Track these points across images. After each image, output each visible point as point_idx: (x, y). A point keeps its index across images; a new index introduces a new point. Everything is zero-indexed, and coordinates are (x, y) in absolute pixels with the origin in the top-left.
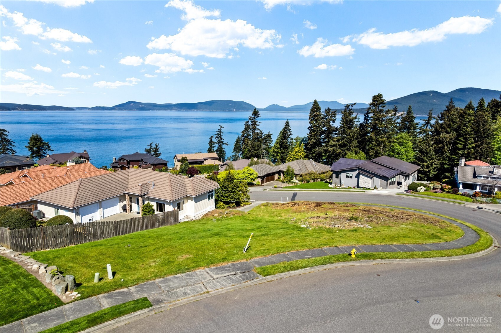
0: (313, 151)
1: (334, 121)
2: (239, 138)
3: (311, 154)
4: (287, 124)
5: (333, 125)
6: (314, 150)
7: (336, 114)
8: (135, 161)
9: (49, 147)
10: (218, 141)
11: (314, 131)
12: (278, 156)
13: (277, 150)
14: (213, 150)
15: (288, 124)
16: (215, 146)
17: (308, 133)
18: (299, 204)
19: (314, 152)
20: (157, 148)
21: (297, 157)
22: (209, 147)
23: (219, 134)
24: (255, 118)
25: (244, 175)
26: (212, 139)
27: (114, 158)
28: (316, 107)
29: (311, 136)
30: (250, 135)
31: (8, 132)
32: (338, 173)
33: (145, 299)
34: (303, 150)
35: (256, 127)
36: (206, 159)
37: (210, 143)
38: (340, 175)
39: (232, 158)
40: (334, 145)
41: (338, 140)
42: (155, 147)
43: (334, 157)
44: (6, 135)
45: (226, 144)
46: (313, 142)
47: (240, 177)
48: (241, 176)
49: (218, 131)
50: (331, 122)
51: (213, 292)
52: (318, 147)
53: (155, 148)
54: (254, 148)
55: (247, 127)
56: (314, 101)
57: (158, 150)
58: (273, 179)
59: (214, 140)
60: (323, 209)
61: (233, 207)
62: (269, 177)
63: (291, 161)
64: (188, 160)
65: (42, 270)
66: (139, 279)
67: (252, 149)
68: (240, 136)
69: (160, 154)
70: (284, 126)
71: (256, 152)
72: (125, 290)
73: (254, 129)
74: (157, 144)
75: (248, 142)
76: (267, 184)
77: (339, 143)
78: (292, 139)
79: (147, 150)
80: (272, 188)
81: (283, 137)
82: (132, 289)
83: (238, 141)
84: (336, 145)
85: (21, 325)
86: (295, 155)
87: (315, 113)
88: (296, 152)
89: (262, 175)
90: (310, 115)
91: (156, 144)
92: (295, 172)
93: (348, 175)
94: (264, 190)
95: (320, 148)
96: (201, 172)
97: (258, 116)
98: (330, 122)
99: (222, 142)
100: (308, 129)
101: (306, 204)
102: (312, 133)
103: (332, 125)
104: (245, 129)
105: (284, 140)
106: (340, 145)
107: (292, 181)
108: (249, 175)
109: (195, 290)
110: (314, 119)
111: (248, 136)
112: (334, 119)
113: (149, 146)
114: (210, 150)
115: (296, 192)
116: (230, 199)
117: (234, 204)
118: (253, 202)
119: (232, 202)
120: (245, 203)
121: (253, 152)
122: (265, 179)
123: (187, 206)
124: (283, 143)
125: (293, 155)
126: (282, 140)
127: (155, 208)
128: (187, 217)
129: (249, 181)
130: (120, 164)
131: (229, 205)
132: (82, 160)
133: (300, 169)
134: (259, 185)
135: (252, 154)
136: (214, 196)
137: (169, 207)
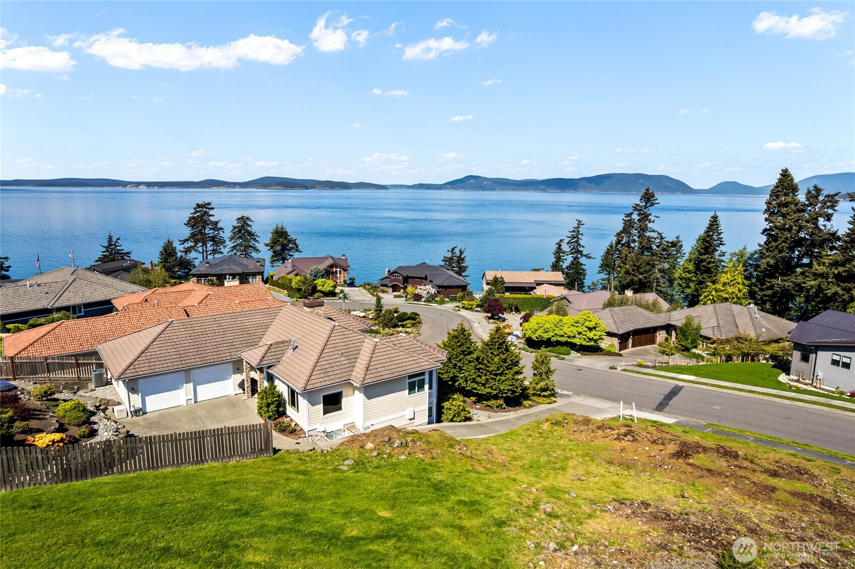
0: (768, 284)
1: (829, 218)
2: (611, 246)
3: (762, 290)
4: (714, 222)
5: (825, 226)
6: (770, 282)
7: (837, 202)
8: (417, 278)
9: (297, 247)
10: (572, 250)
11: (775, 238)
12: (690, 287)
13: (688, 276)
14: (562, 266)
15: (716, 221)
16: (566, 260)
17: (762, 243)
18: (637, 437)
19: (772, 287)
20: (462, 256)
21: (725, 296)
22: (554, 260)
23: (576, 236)
24: (646, 207)
25: (575, 330)
26: (560, 245)
27: (387, 270)
28: (785, 184)
29: (767, 250)
30: (634, 241)
31: (252, 221)
32: (807, 351)
34: (740, 280)
35: (646, 226)
36: (539, 284)
37: (557, 252)
38: (812, 356)
39: (602, 284)
40: (822, 275)
41: (835, 264)
42: (459, 255)
43: (820, 302)
44: (250, 226)
45: (588, 257)
46: (768, 263)
47: (566, 332)
48: (570, 329)
49: (574, 231)
50: (821, 221)
52: (783, 274)
53: (457, 257)
54: (639, 267)
55: (628, 225)
56: (783, 170)
57: (463, 259)
58: (653, 341)
59: (565, 247)
60: (690, 469)
61: (497, 407)
62: (644, 335)
63: (709, 302)
64: (505, 283)
67: (633, 270)
68: (614, 242)
69: (466, 267)
70: (708, 226)
71: (641, 276)
73: (643, 229)
74: (462, 250)
75: (627, 255)
76: (632, 351)
77: (836, 272)
78: (723, 254)
79: (446, 260)
80: (633, 365)
81: (704, 249)
83: (608, 252)
84: (828, 274)
86: (722, 291)
87: (783, 199)
88: (725, 284)
89: (621, 332)
90: (769, 203)
91: (460, 250)
92: (703, 332)
93: (836, 358)
94: (611, 368)
95: (785, 278)
96: (520, 308)
97: (652, 204)
98: (816, 219)
99: (581, 252)
100: (763, 233)
101: (654, 442)
102: (770, 243)
103: (823, 228)
104: (624, 228)
105: (705, 254)
106: (838, 277)
107: (694, 350)
108: (586, 329)
110: (779, 211)
111: (628, 243)
112: (830, 211)
113: (450, 253)
114: (556, 267)
115: (681, 384)
116: (489, 390)
117: (501, 402)
118: (567, 396)
119: (496, 397)
120: (541, 400)
121: (635, 275)
122: (630, 341)
123: (354, 402)
124: (703, 261)
125: (716, 291)
126: (702, 254)
127: (287, 398)
128: (351, 426)
129: (584, 343)
130: (392, 281)
131: (490, 403)
132: (334, 269)
133: (718, 326)
134: (610, 354)
135: (632, 280)
136: (427, 386)
137: (302, 402)
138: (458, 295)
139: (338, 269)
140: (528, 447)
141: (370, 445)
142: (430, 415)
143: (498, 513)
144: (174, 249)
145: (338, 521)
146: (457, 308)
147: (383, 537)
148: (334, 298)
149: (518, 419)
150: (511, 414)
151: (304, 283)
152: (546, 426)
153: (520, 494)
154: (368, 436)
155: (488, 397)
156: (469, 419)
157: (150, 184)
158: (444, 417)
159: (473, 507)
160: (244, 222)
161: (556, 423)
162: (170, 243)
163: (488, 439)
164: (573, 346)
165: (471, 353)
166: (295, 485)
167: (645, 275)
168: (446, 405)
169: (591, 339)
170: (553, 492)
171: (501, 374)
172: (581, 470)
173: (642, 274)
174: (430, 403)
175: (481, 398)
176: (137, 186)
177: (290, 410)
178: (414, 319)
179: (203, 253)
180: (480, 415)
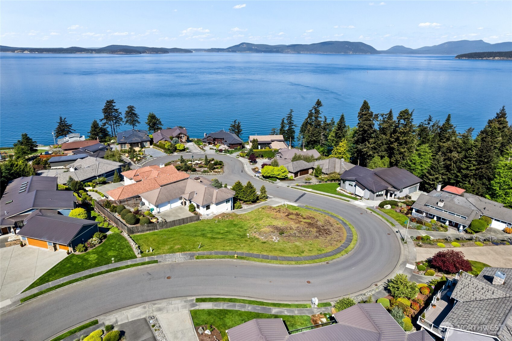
2: (304, 123)
4: (343, 117)
8: (219, 139)
9: (161, 123)
10: (288, 123)
13: (333, 138)
14: (284, 130)
16: (286, 127)
19: (357, 148)
20: (240, 125)
23: (290, 116)
24: (318, 107)
25: (278, 173)
26: (283, 121)
27: (205, 134)
28: (365, 106)
30: (313, 122)
33: (157, 261)
34: (345, 146)
35: (318, 115)
36: (272, 141)
37: (282, 123)
38: (345, 182)
42: (238, 124)
44: (134, 110)
45: (295, 126)
47: (275, 173)
49: (289, 114)
51: (177, 261)
54: (314, 135)
58: (308, 173)
59: (285, 121)
61: (249, 204)
62: (304, 172)
64: (258, 142)
65: (134, 246)
66: (159, 254)
70: (340, 119)
71: (314, 138)
72: (153, 256)
73: (316, 118)
76: (298, 178)
79: (231, 126)
80: (295, 185)
82: (155, 257)
83: (303, 126)
85: (127, 261)
87: (364, 113)
89: (295, 172)
91: (238, 122)
92: (323, 171)
93: (350, 183)
94: (288, 186)
96: (264, 155)
97: (321, 106)
99: (292, 124)
104: (309, 116)
105: (339, 130)
107: (320, 177)
108: (281, 173)
109: (172, 260)
111: (310, 123)
113: (233, 123)
115: (306, 192)
116: (247, 199)
117: (250, 202)
118: (271, 198)
119: (249, 201)
120: (262, 200)
121: (312, 138)
122: (299, 174)
123: (213, 207)
124: (338, 133)
125: (337, 149)
126: (337, 130)
127: (196, 206)
128: (213, 213)
129: (281, 177)
130: (208, 140)
131: (247, 203)
132: (181, 135)
133: (328, 168)
134: (290, 180)
135: (311, 140)
136: (230, 201)
137: (201, 208)
138: (238, 147)
139: (183, 135)
140: (255, 215)
141: (220, 217)
142: (231, 208)
143: (246, 228)
144: (98, 124)
145: (219, 231)
146: (238, 156)
147: (227, 232)
148: (184, 152)
149: (255, 207)
150: (253, 206)
151: (171, 147)
152: (260, 210)
153: (250, 225)
154: (219, 215)
155: (247, 201)
156: (242, 208)
157: (32, 50)
158: (235, 208)
159: (241, 228)
160: (131, 108)
161: (263, 209)
162: (95, 122)
163: (246, 213)
164: (277, 178)
165: (242, 189)
166: (209, 226)
167: (316, 138)
168: (235, 205)
169: (283, 176)
170: (257, 225)
171: (250, 195)
172: (265, 220)
173: (315, 137)
174: (231, 205)
175: (245, 202)
176: (23, 52)
177: (197, 209)
178: (221, 165)
179: (111, 125)
180: (245, 206)
